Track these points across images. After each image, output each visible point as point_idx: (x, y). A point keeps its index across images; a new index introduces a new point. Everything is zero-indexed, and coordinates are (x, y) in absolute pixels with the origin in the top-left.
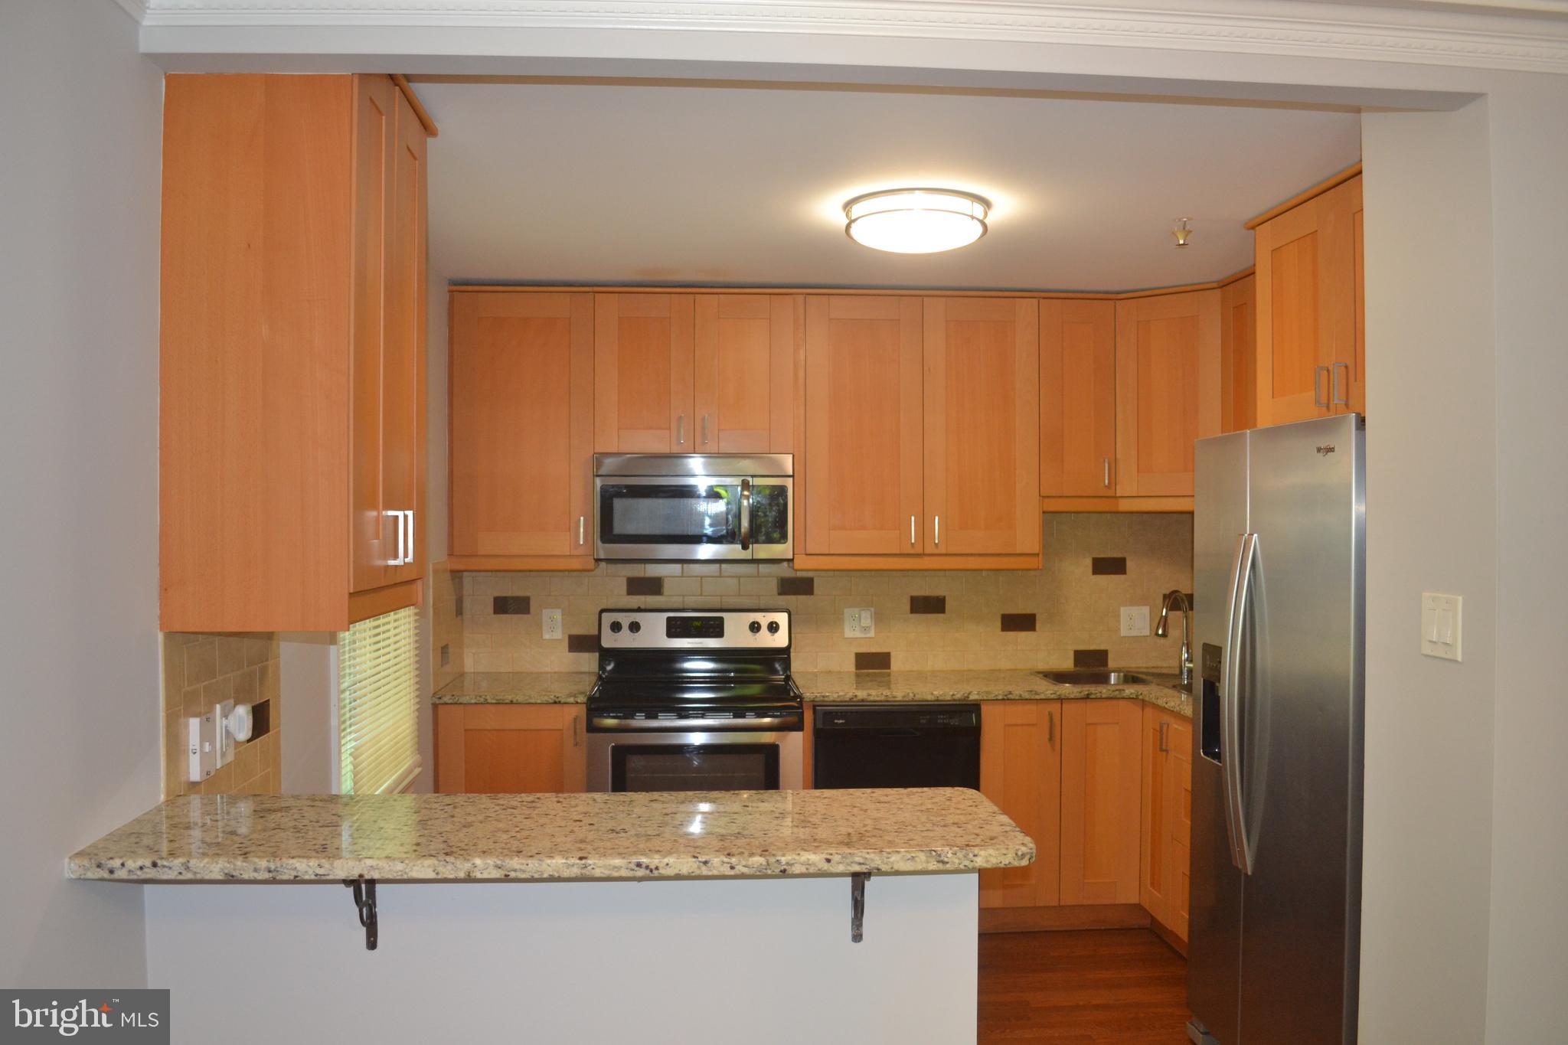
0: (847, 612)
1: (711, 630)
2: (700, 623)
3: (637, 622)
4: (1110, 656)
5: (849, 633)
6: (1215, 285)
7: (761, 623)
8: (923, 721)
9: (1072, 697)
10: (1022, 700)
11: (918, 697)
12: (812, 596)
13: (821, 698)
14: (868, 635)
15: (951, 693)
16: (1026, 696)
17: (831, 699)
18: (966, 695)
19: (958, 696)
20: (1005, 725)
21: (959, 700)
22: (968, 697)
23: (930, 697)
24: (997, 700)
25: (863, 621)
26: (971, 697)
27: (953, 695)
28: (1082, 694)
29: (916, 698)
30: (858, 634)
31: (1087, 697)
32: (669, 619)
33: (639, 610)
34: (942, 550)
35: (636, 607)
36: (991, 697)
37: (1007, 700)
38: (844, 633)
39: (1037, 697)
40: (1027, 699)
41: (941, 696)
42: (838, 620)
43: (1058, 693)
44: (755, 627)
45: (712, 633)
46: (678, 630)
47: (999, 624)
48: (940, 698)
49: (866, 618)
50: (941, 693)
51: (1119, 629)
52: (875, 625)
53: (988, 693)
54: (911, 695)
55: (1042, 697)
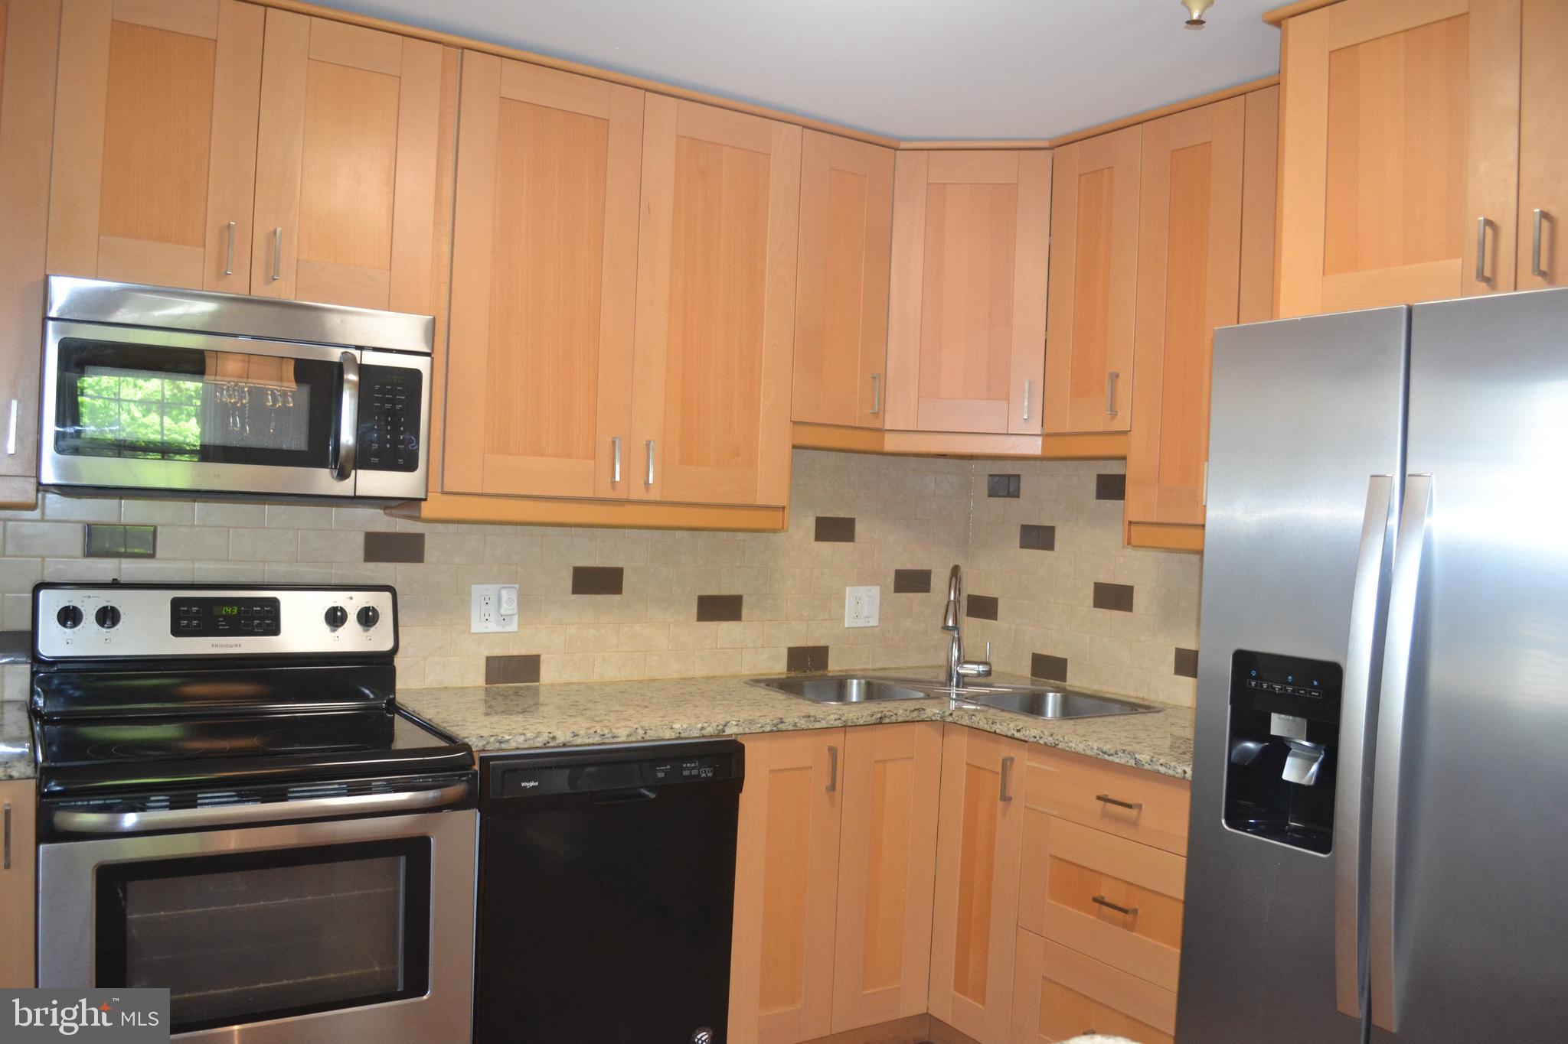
0: (477, 591)
1: (256, 622)
2: (235, 610)
3: (113, 609)
4: (831, 654)
5: (477, 626)
6: (1046, 144)
7: (348, 611)
8: (661, 775)
9: (861, 722)
10: (797, 731)
11: (651, 734)
12: (420, 564)
13: (497, 745)
14: (508, 629)
15: (700, 726)
16: (803, 724)
17: (514, 745)
18: (721, 727)
19: (709, 730)
20: (771, 771)
21: (711, 736)
22: (724, 731)
23: (668, 734)
24: (763, 732)
25: (504, 605)
26: (728, 731)
27: (702, 728)
28: (874, 717)
29: (647, 737)
30: (492, 627)
31: (880, 722)
32: (176, 603)
33: (115, 585)
34: (655, 495)
35: (108, 579)
36: (756, 728)
37: (777, 732)
38: (470, 626)
39: (817, 725)
40: (803, 729)
41: (685, 730)
42: (462, 603)
43: (844, 718)
44: (335, 617)
45: (258, 626)
46: (195, 622)
47: (695, 610)
48: (683, 735)
49: (509, 599)
50: (685, 726)
51: (843, 618)
52: (520, 611)
53: (751, 722)
54: (641, 732)
55: (823, 724)
